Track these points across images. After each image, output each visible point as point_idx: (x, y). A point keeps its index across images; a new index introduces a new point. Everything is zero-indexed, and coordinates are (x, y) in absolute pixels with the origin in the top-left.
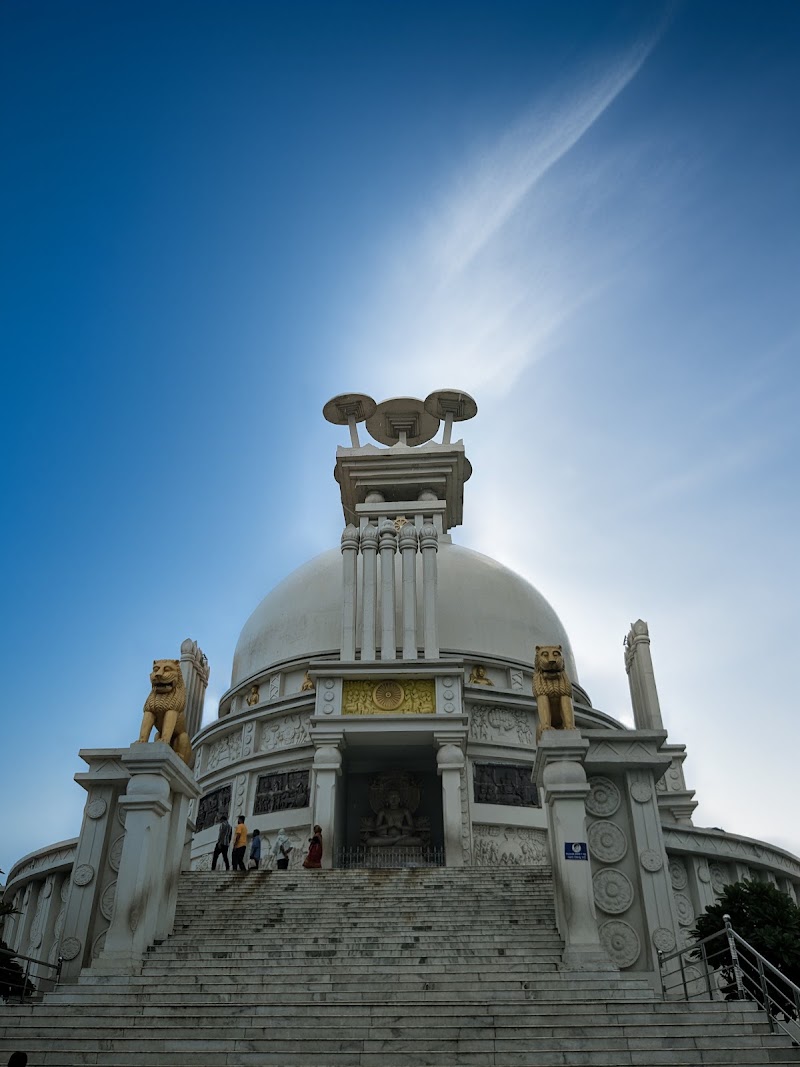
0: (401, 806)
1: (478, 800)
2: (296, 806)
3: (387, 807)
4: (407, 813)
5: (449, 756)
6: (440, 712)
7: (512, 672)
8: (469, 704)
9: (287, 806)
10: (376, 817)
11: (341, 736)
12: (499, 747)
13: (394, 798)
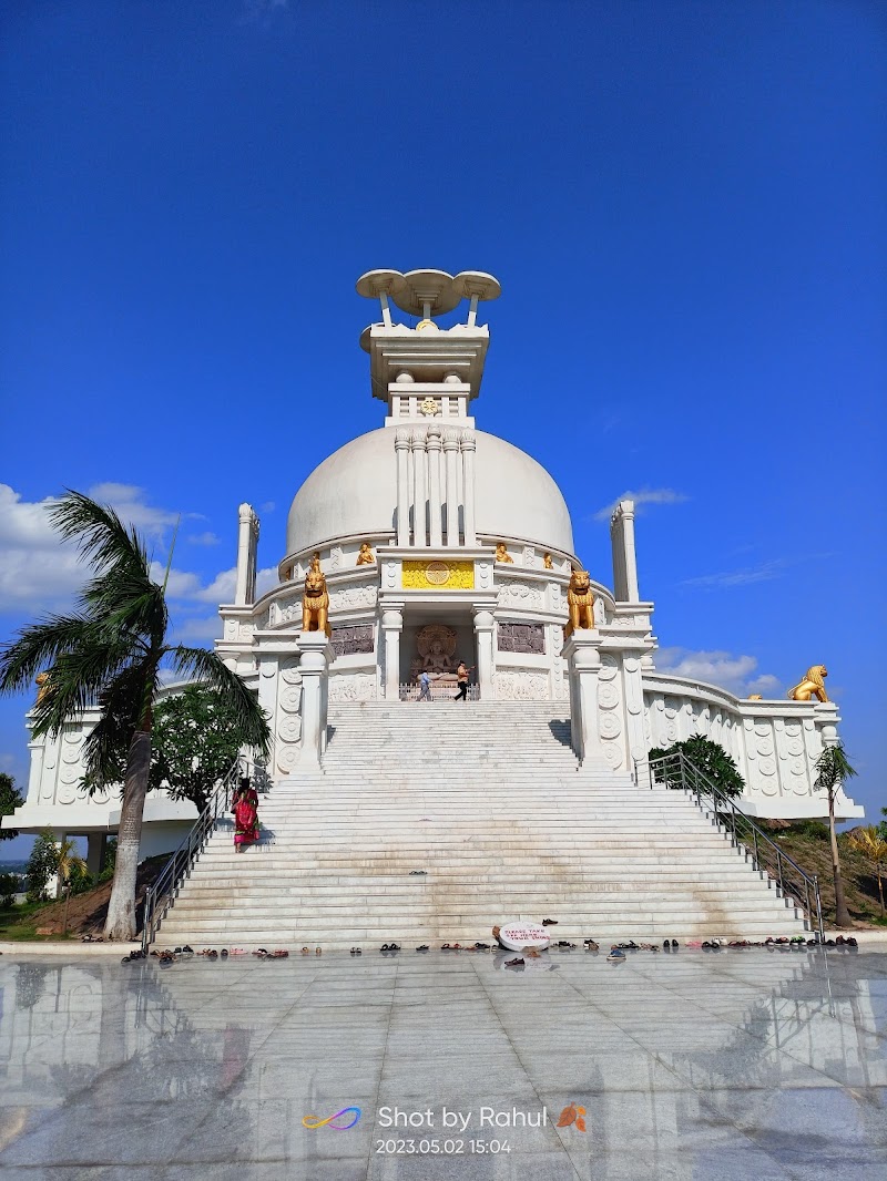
0: (442, 652)
1: (500, 648)
2: (363, 651)
3: (431, 652)
4: (447, 657)
5: (483, 620)
6: (478, 589)
7: (526, 549)
8: (499, 579)
9: (356, 650)
10: (422, 659)
11: (403, 604)
12: (517, 610)
13: (437, 647)
